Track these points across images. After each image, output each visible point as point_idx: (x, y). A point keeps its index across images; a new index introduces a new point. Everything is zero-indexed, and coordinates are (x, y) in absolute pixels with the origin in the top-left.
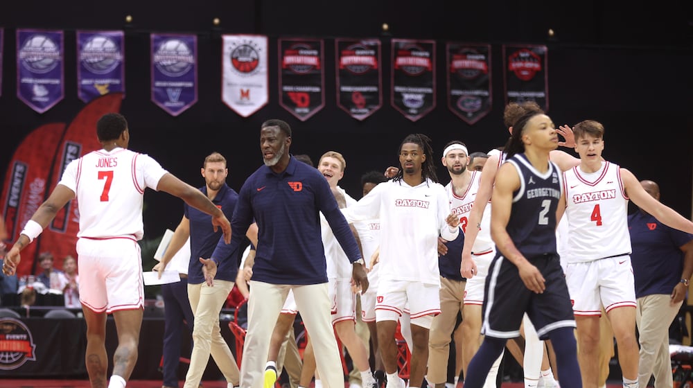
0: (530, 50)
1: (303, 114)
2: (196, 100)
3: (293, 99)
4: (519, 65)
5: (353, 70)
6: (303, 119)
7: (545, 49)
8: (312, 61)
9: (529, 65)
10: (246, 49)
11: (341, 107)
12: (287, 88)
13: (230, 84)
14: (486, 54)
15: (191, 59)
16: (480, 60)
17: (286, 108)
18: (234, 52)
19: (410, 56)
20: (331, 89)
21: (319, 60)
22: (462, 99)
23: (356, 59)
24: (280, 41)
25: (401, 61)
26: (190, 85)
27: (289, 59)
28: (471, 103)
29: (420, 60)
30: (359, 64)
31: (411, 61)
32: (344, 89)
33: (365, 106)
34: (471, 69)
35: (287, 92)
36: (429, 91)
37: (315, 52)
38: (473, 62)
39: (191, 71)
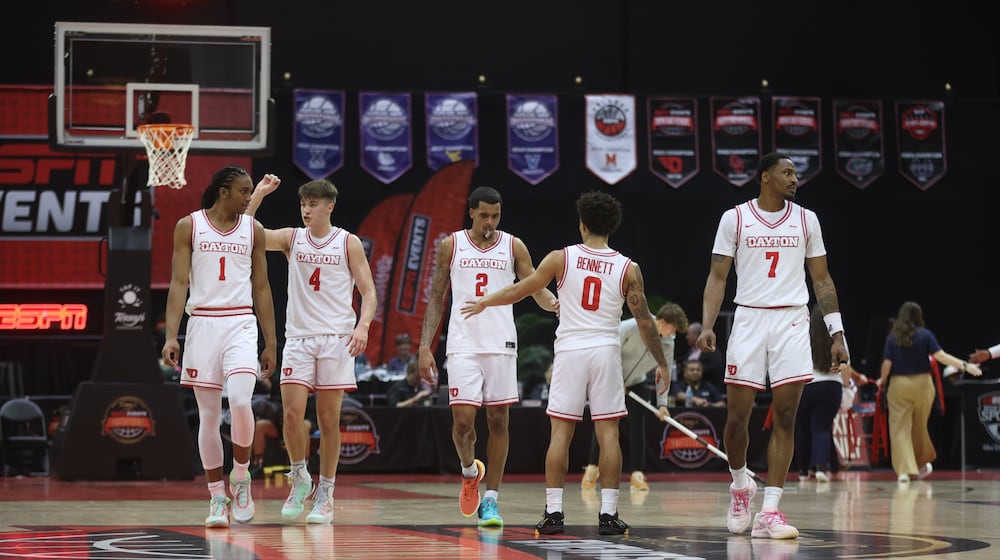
0: (925, 106)
1: (675, 181)
2: (556, 167)
3: (665, 163)
4: (914, 123)
5: (730, 131)
6: (675, 186)
7: (941, 105)
8: (685, 122)
9: (924, 123)
10: (612, 110)
11: (719, 173)
12: (657, 152)
13: (594, 149)
14: (876, 111)
15: (551, 122)
16: (870, 119)
17: (656, 174)
18: (598, 113)
19: (793, 114)
20: (706, 152)
21: (693, 121)
22: (852, 161)
23: (733, 119)
24: (648, 101)
25: (783, 120)
26: (550, 150)
27: (659, 121)
28: (861, 166)
29: (804, 120)
30: (737, 125)
31: (794, 120)
32: (721, 152)
33: (744, 171)
34: (861, 128)
35: (657, 156)
36: (815, 153)
37: (688, 113)
38: (862, 121)
39: (552, 134)
